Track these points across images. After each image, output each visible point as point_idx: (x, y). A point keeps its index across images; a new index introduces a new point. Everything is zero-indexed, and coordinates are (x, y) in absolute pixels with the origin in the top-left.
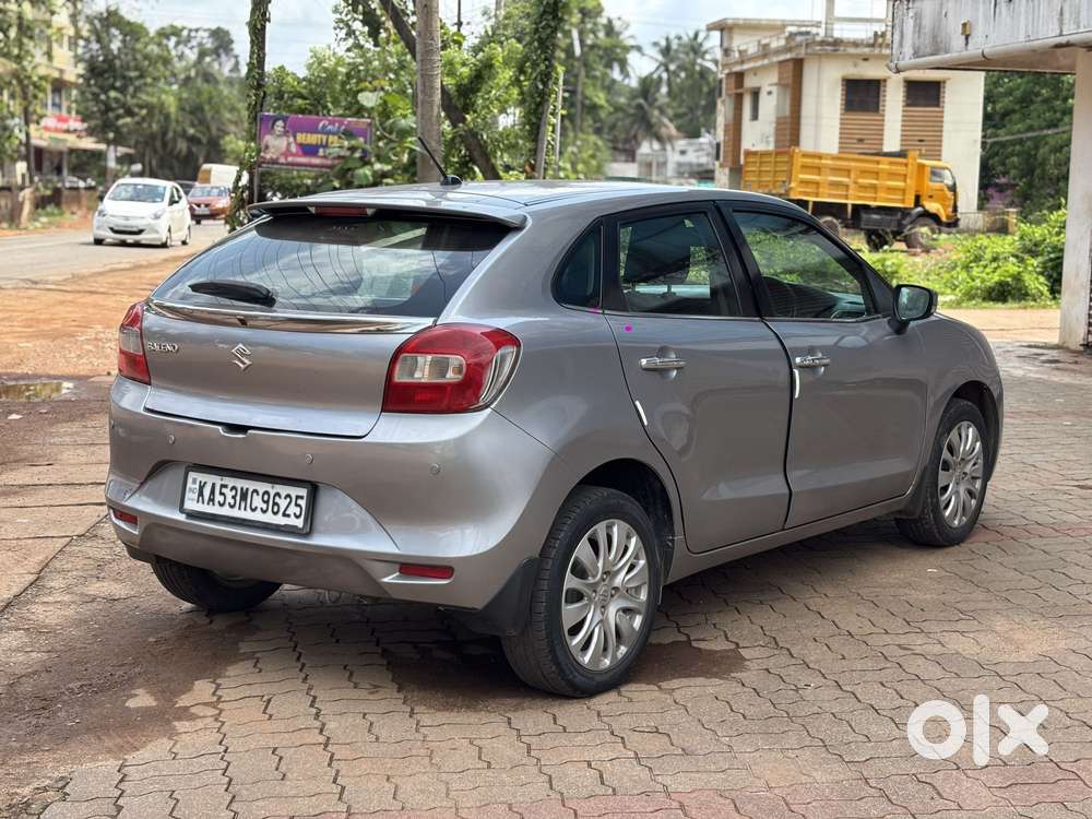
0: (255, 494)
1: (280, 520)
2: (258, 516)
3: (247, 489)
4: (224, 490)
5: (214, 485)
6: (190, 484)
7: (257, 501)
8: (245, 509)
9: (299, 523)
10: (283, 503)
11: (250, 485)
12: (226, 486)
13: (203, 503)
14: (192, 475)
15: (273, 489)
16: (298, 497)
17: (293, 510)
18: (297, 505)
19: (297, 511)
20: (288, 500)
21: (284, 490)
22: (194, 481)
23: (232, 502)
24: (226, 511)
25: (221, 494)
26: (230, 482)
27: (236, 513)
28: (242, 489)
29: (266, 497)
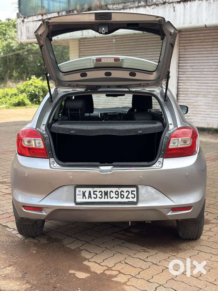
0: (111, 193)
1: (125, 200)
2: (114, 200)
3: (107, 191)
4: (95, 193)
5: (90, 192)
6: (77, 192)
7: (113, 195)
8: (107, 198)
9: (135, 200)
10: (126, 194)
11: (109, 190)
12: (96, 191)
13: (86, 198)
14: (78, 189)
15: (120, 190)
16: (132, 191)
17: (130, 196)
18: (132, 194)
19: (133, 196)
20: (128, 193)
21: (125, 189)
22: (80, 191)
23: (101, 196)
24: (98, 200)
25: (94, 194)
26: (98, 189)
27: (103, 200)
28: (105, 191)
29: (117, 193)
